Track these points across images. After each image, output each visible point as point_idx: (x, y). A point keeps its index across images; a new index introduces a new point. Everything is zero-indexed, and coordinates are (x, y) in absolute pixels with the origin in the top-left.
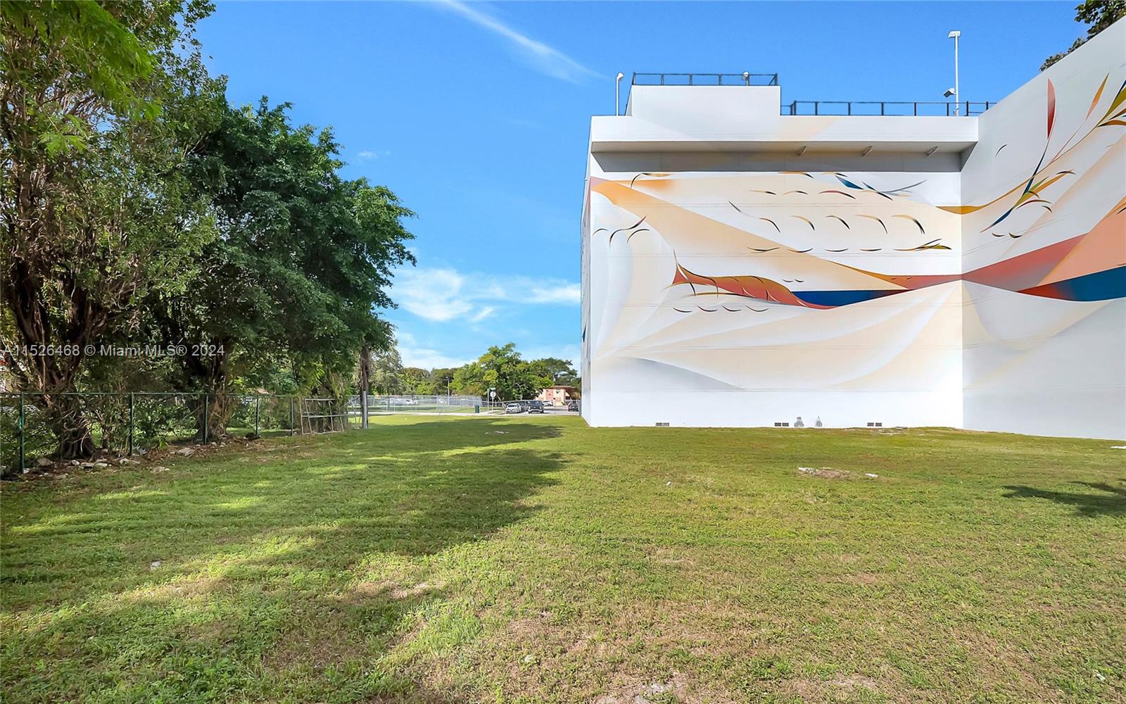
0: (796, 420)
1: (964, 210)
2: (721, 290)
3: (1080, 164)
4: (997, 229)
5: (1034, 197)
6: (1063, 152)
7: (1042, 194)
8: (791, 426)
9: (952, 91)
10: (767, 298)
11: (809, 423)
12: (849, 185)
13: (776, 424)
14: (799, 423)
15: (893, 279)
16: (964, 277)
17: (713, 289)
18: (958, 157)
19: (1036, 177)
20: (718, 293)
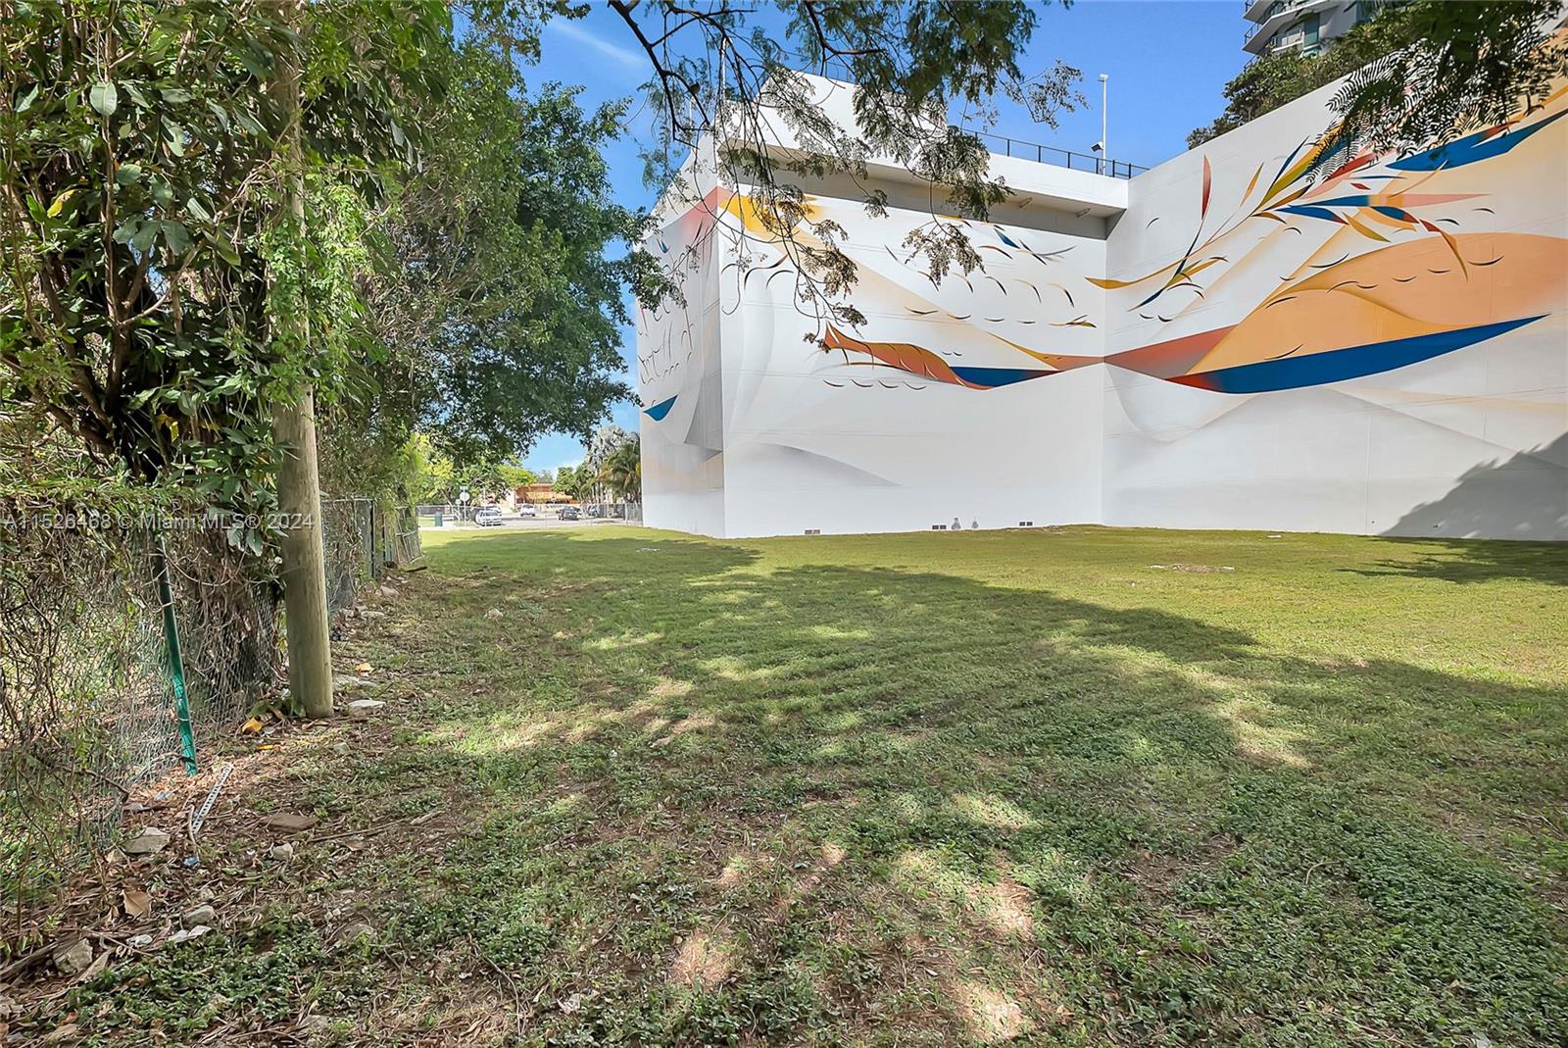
0: (953, 522)
1: (1108, 284)
2: (877, 360)
3: (1233, 251)
4: (1146, 309)
5: (1186, 281)
6: (1219, 235)
7: (1195, 278)
8: (949, 529)
9: (1100, 144)
10: (926, 375)
11: (966, 526)
12: (1007, 241)
13: (934, 527)
14: (956, 525)
15: (1045, 358)
16: (1107, 359)
17: (866, 357)
18: (1104, 222)
19: (1188, 258)
20: (873, 364)
